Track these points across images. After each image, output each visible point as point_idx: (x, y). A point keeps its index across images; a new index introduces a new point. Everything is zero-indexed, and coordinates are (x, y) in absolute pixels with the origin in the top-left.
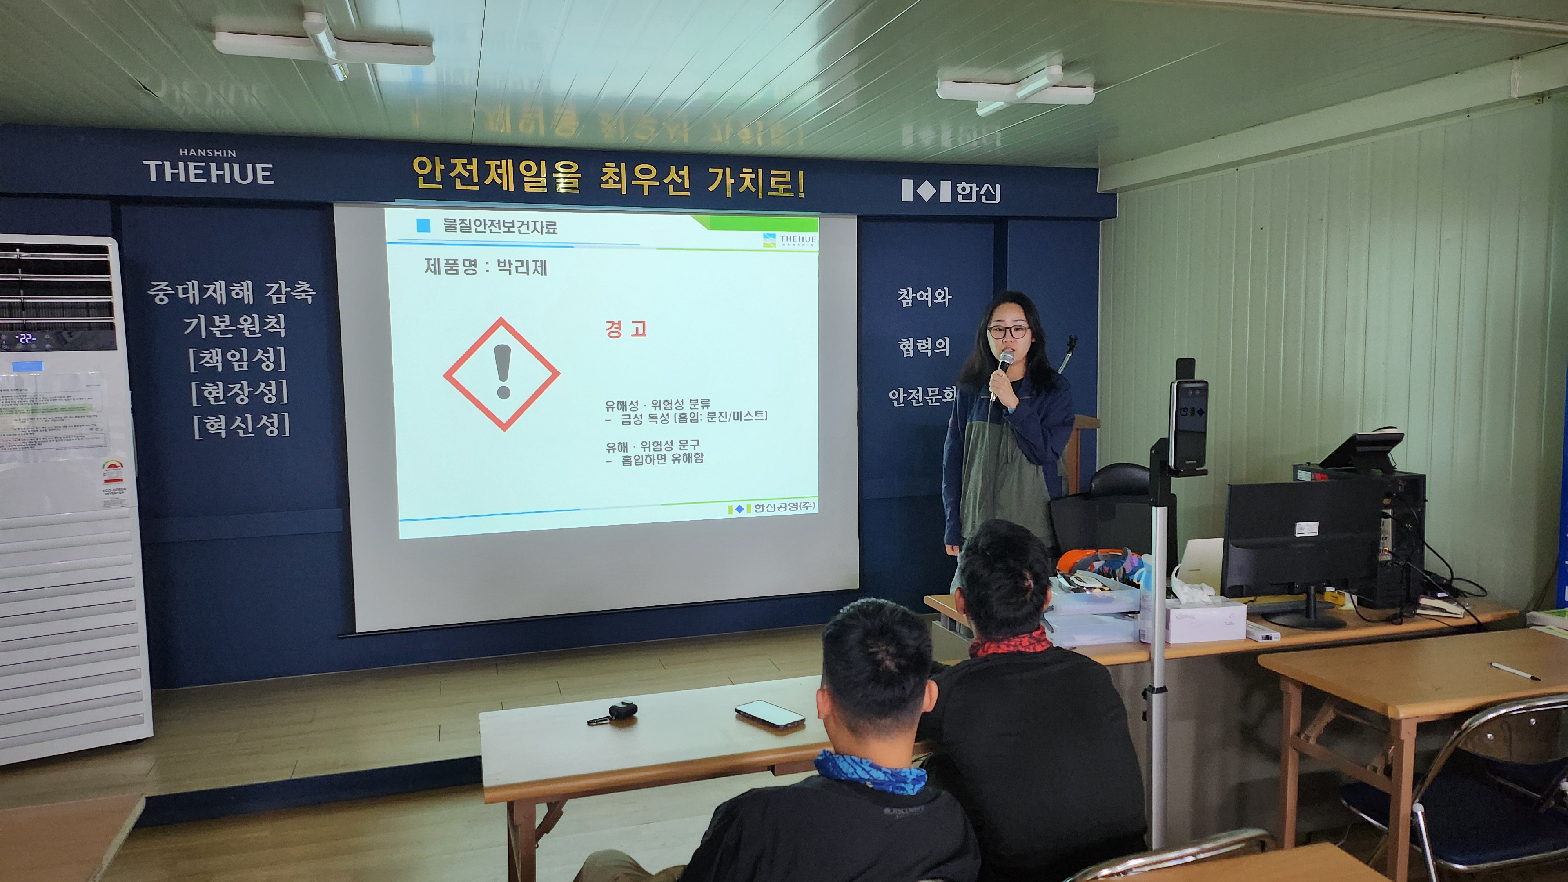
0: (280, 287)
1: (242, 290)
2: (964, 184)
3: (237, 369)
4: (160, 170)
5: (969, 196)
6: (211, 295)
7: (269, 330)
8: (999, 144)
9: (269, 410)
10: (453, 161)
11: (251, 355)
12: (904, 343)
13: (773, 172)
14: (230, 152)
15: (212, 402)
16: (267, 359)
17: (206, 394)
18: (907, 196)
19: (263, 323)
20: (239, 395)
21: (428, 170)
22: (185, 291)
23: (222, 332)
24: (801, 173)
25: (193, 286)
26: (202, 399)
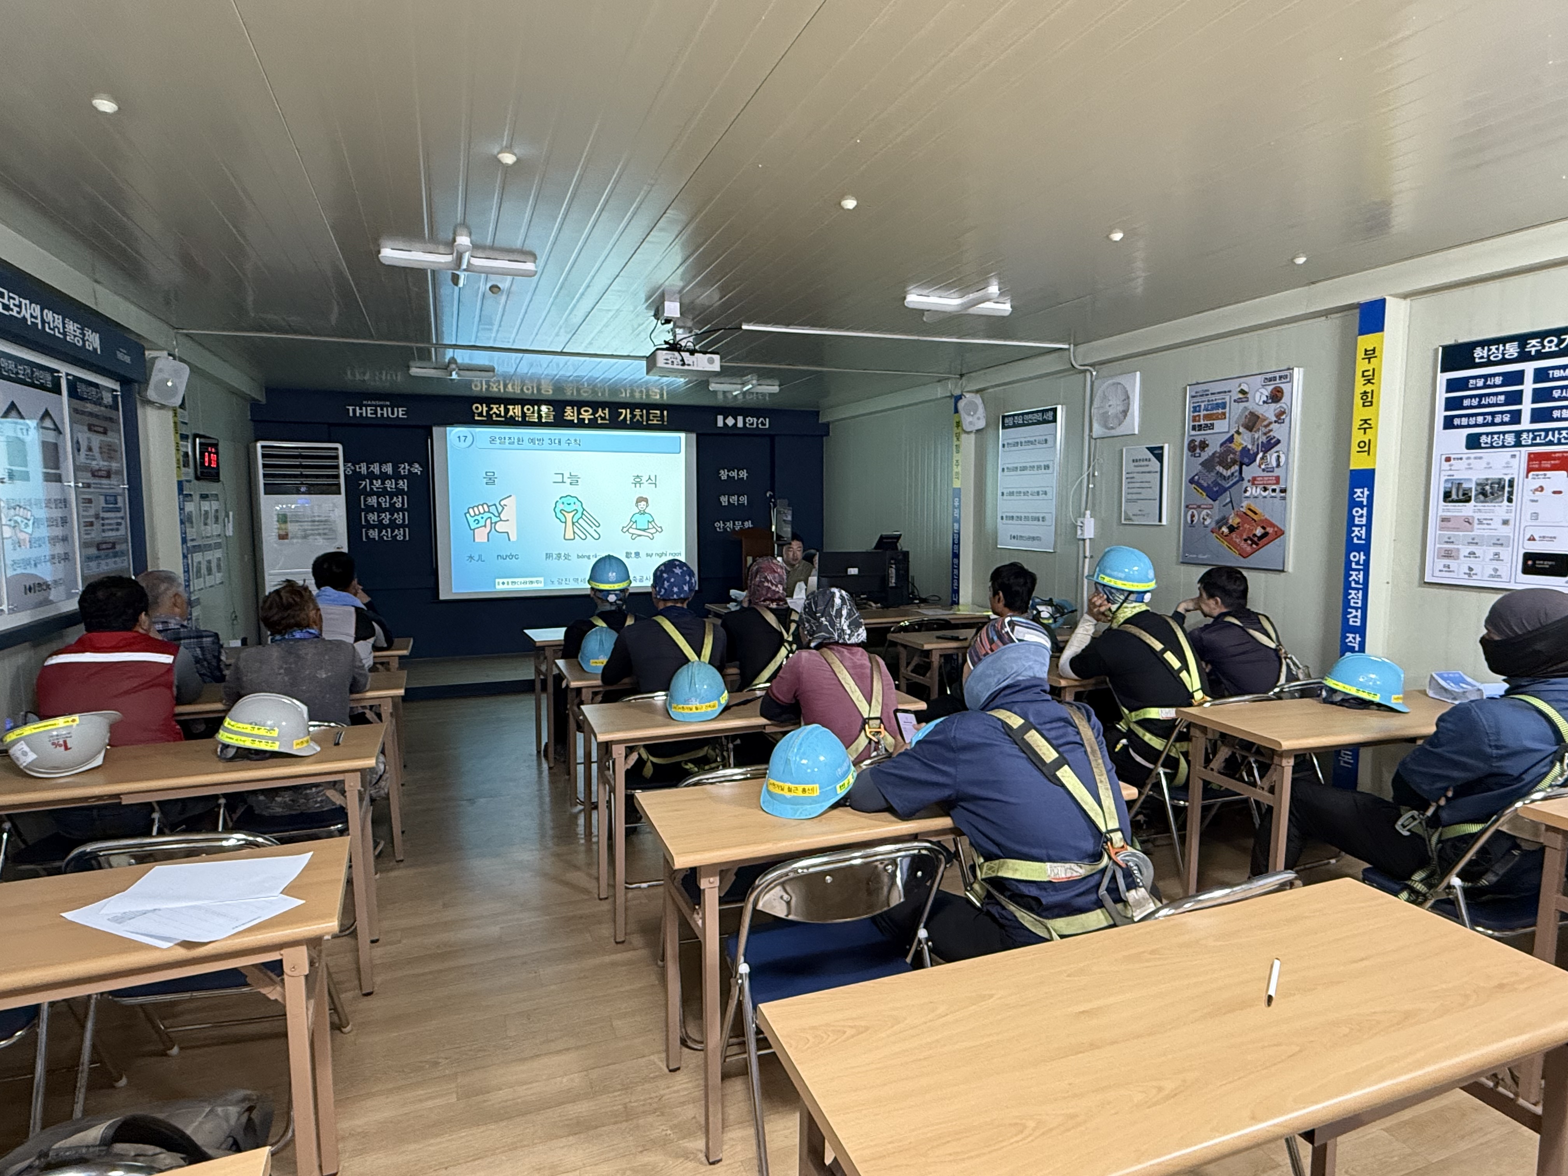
0: (405, 467)
1: (387, 468)
2: (749, 418)
3: (384, 506)
4: (354, 411)
5: (752, 424)
6: (372, 470)
7: (400, 487)
8: (767, 398)
9: (399, 527)
10: (492, 406)
11: (391, 499)
12: (723, 498)
13: (651, 411)
14: (387, 402)
15: (372, 523)
16: (398, 502)
17: (369, 518)
18: (720, 423)
19: (396, 484)
20: (384, 519)
21: (480, 410)
22: (360, 468)
23: (377, 488)
24: (665, 413)
25: (364, 466)
26: (366, 520)
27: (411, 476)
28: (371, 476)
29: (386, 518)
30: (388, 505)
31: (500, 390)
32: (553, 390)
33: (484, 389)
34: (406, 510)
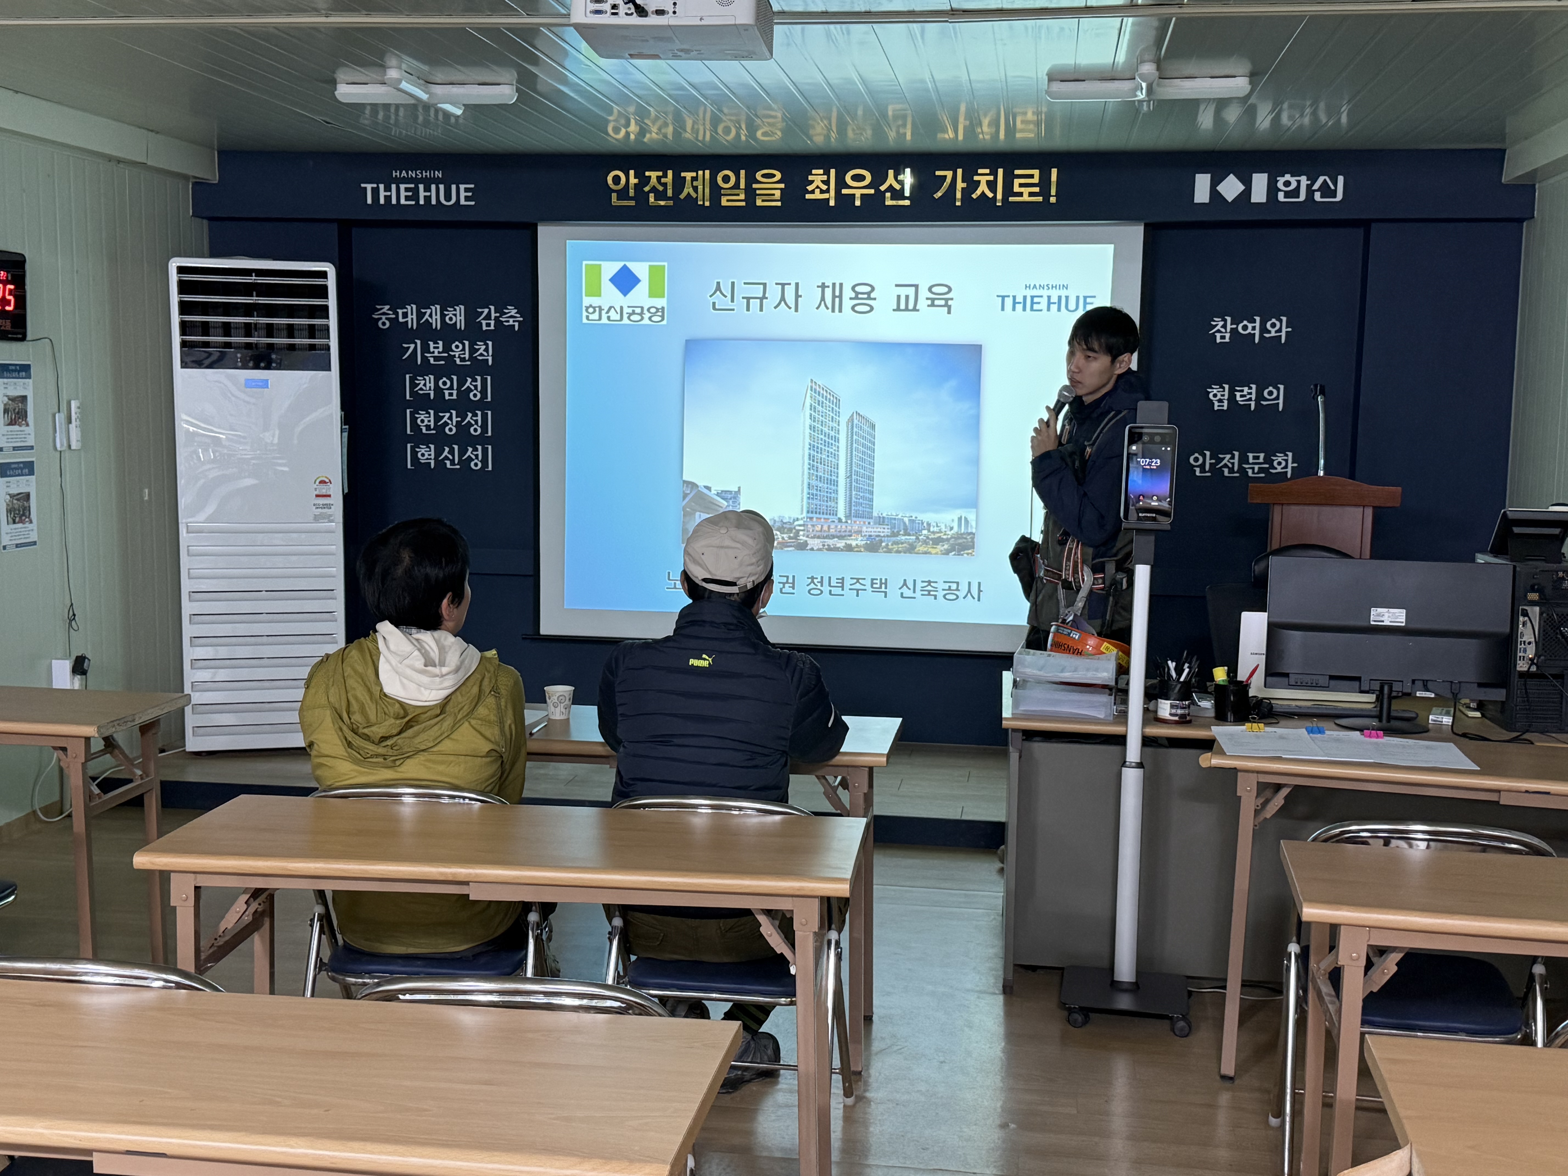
0: (490, 312)
1: (455, 315)
2: (1288, 177)
3: (447, 397)
4: (376, 193)
5: (1295, 193)
6: (427, 319)
7: (479, 358)
9: (474, 442)
10: (647, 174)
11: (462, 383)
12: (1215, 391)
13: (1017, 172)
14: (436, 172)
15: (424, 431)
17: (419, 421)
18: (1202, 194)
19: (473, 351)
20: (448, 424)
21: (623, 184)
22: (405, 315)
23: (436, 359)
24: (1054, 172)
25: (412, 310)
26: (415, 426)
27: (501, 333)
28: (426, 332)
29: (451, 421)
30: (455, 397)
32: (781, 130)
34: (489, 406)
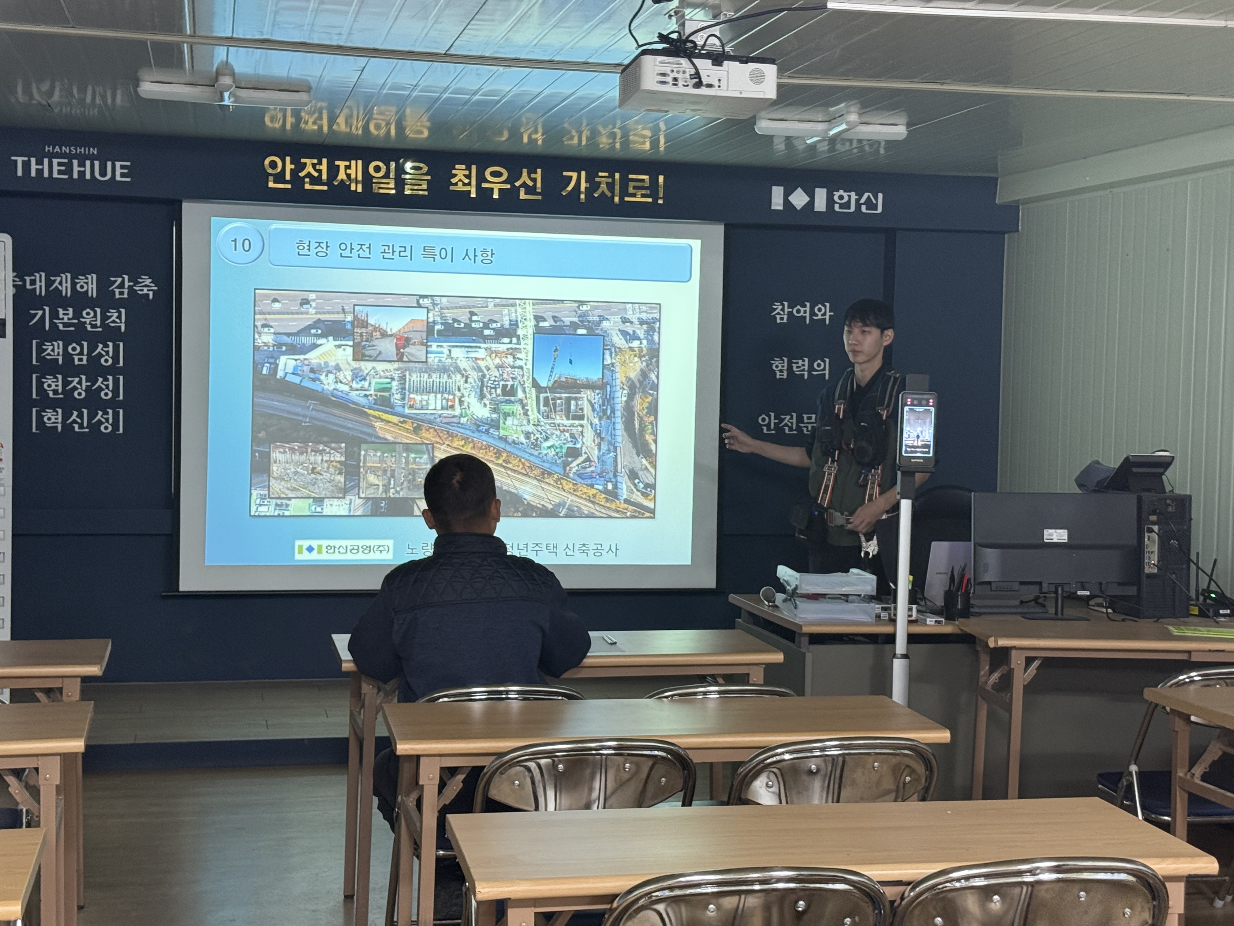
0: (123, 283)
1: (87, 283)
2: (841, 192)
3: (77, 362)
5: (847, 205)
6: (57, 287)
7: (111, 324)
8: (881, 151)
10: (303, 160)
11: (92, 349)
12: (777, 363)
13: (631, 176)
14: (91, 149)
15: (51, 394)
16: (106, 353)
17: (45, 386)
18: (777, 203)
19: (104, 318)
20: (77, 389)
21: (279, 169)
23: (65, 325)
24: (661, 179)
26: (42, 391)
27: (134, 301)
28: (55, 299)
29: (80, 386)
30: (85, 362)
31: (321, 127)
32: (430, 129)
33: (288, 127)
34: (121, 371)
